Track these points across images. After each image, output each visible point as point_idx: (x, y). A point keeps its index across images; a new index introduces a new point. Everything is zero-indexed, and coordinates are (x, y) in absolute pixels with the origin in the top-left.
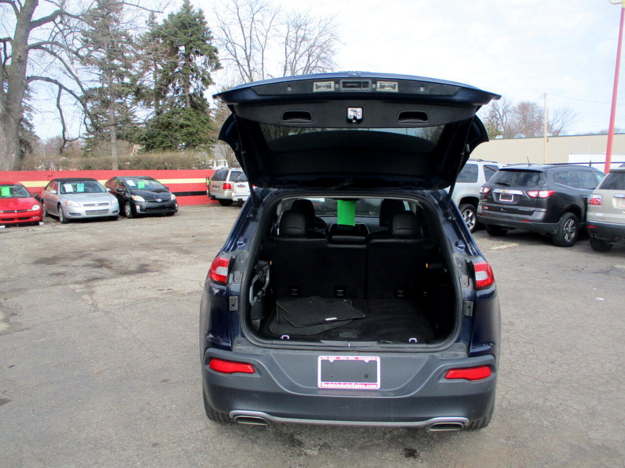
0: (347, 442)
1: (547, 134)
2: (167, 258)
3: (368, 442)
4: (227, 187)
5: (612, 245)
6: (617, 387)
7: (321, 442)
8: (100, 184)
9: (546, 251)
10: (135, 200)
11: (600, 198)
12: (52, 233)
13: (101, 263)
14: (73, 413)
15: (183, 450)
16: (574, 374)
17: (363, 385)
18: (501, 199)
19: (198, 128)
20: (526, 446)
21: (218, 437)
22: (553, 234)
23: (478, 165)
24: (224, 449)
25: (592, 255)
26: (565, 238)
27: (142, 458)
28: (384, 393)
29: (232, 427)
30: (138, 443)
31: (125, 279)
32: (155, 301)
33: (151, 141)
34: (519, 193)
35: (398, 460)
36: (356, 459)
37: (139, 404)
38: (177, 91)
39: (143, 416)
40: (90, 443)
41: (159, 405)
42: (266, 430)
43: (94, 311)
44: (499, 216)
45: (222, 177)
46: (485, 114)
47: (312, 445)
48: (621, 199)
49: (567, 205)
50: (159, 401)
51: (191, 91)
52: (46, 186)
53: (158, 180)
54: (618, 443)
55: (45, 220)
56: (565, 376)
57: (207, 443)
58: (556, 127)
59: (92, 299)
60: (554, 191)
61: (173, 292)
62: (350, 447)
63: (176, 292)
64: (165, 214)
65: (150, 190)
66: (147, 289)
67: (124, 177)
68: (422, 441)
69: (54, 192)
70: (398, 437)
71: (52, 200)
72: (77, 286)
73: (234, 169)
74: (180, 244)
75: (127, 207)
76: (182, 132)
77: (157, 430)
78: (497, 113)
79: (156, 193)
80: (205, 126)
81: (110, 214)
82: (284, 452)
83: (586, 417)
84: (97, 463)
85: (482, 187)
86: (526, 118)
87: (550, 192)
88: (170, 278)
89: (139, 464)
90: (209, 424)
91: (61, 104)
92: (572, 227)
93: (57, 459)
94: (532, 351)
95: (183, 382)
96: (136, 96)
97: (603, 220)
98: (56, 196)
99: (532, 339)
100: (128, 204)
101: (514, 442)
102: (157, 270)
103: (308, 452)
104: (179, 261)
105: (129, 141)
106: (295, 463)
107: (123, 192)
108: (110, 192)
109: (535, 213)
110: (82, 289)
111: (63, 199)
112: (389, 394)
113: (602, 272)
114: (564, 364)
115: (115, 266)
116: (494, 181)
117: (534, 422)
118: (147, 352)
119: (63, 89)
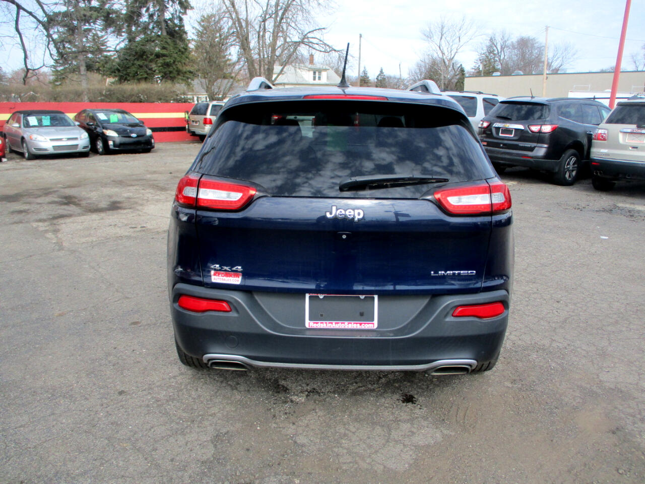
0: (338, 388)
1: (546, 72)
2: (141, 195)
3: (361, 387)
4: (208, 122)
5: (615, 183)
6: (627, 327)
7: (309, 388)
8: (69, 118)
9: (545, 189)
10: (108, 135)
11: (606, 133)
12: (16, 169)
13: (69, 200)
14: (28, 359)
15: (153, 398)
16: (581, 313)
17: (358, 325)
18: (501, 134)
19: (175, 58)
20: (534, 390)
21: (193, 384)
22: (554, 171)
23: (478, 98)
24: (199, 396)
25: (594, 194)
26: (566, 176)
27: (107, 407)
28: (382, 334)
29: (209, 373)
30: (102, 391)
31: (95, 216)
32: (127, 239)
33: (125, 72)
34: (521, 127)
35: (395, 406)
36: (348, 406)
37: (105, 349)
38: (151, 16)
39: (110, 361)
40: (47, 392)
41: (127, 350)
42: (247, 376)
43: (59, 250)
44: (498, 152)
45: (202, 112)
46: (482, 49)
47: (299, 391)
48: (628, 134)
49: (570, 141)
50: (127, 346)
51: (167, 15)
52: (7, 119)
53: (133, 114)
54: (632, 386)
55: (9, 157)
56: (572, 316)
57: (181, 390)
58: (555, 65)
59: (57, 237)
60: (556, 126)
61: (147, 229)
62: (342, 392)
63: (151, 230)
64: (141, 150)
65: (124, 124)
66: (119, 227)
67: (94, 110)
68: (420, 386)
69: (17, 125)
70: (394, 381)
71: (15, 135)
72: (40, 224)
73: (215, 103)
74: (157, 181)
75: (98, 143)
76: (158, 62)
77: (125, 376)
78: (495, 48)
79: (130, 128)
80: (183, 56)
81: (80, 149)
82: (267, 399)
83: (596, 359)
84: (53, 414)
85: (482, 121)
86: (525, 55)
87: (554, 126)
88: (143, 216)
89: (102, 414)
90: (183, 369)
91: (20, 27)
92: (574, 164)
93: (7, 410)
94: (535, 290)
95: (155, 324)
96: (106, 22)
97: (608, 157)
98: (20, 130)
99: (535, 278)
100: (99, 139)
101: (520, 386)
102: (130, 207)
103: (294, 398)
104: (154, 198)
105: (101, 74)
106: (280, 411)
107: (93, 127)
108: (79, 126)
109: (536, 148)
110: (46, 227)
111: (27, 134)
112: (388, 334)
113: (604, 210)
114: (569, 303)
115: (84, 203)
116: (495, 115)
117: (541, 364)
118: (116, 293)
119: (21, 10)
